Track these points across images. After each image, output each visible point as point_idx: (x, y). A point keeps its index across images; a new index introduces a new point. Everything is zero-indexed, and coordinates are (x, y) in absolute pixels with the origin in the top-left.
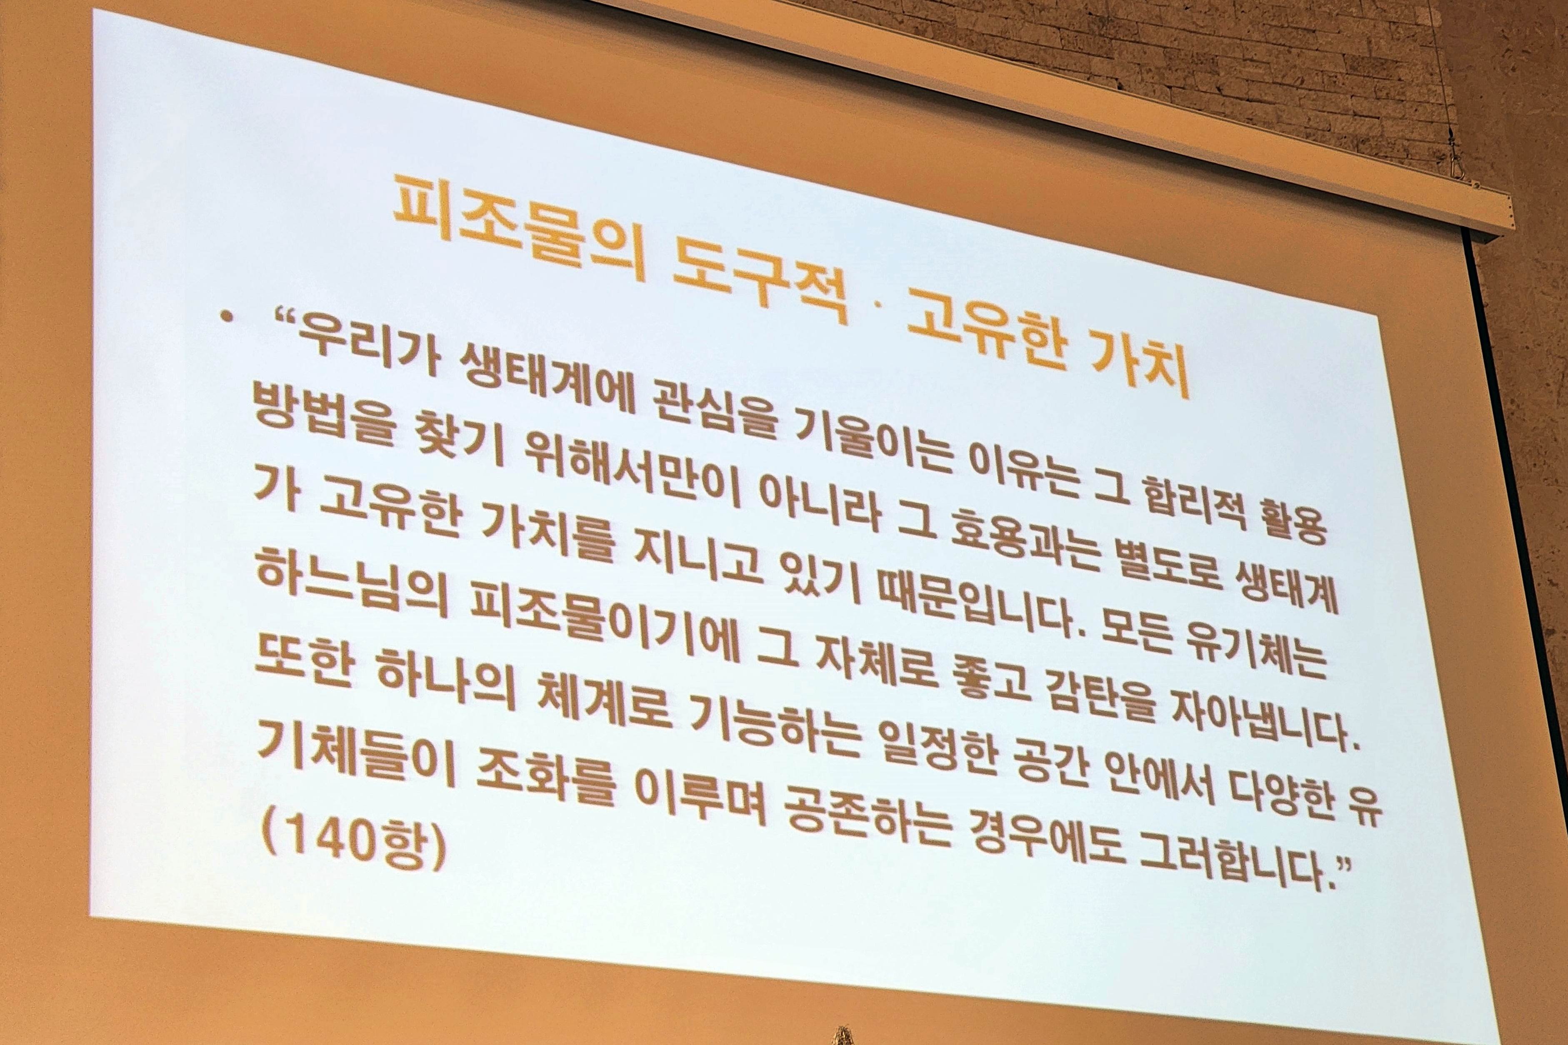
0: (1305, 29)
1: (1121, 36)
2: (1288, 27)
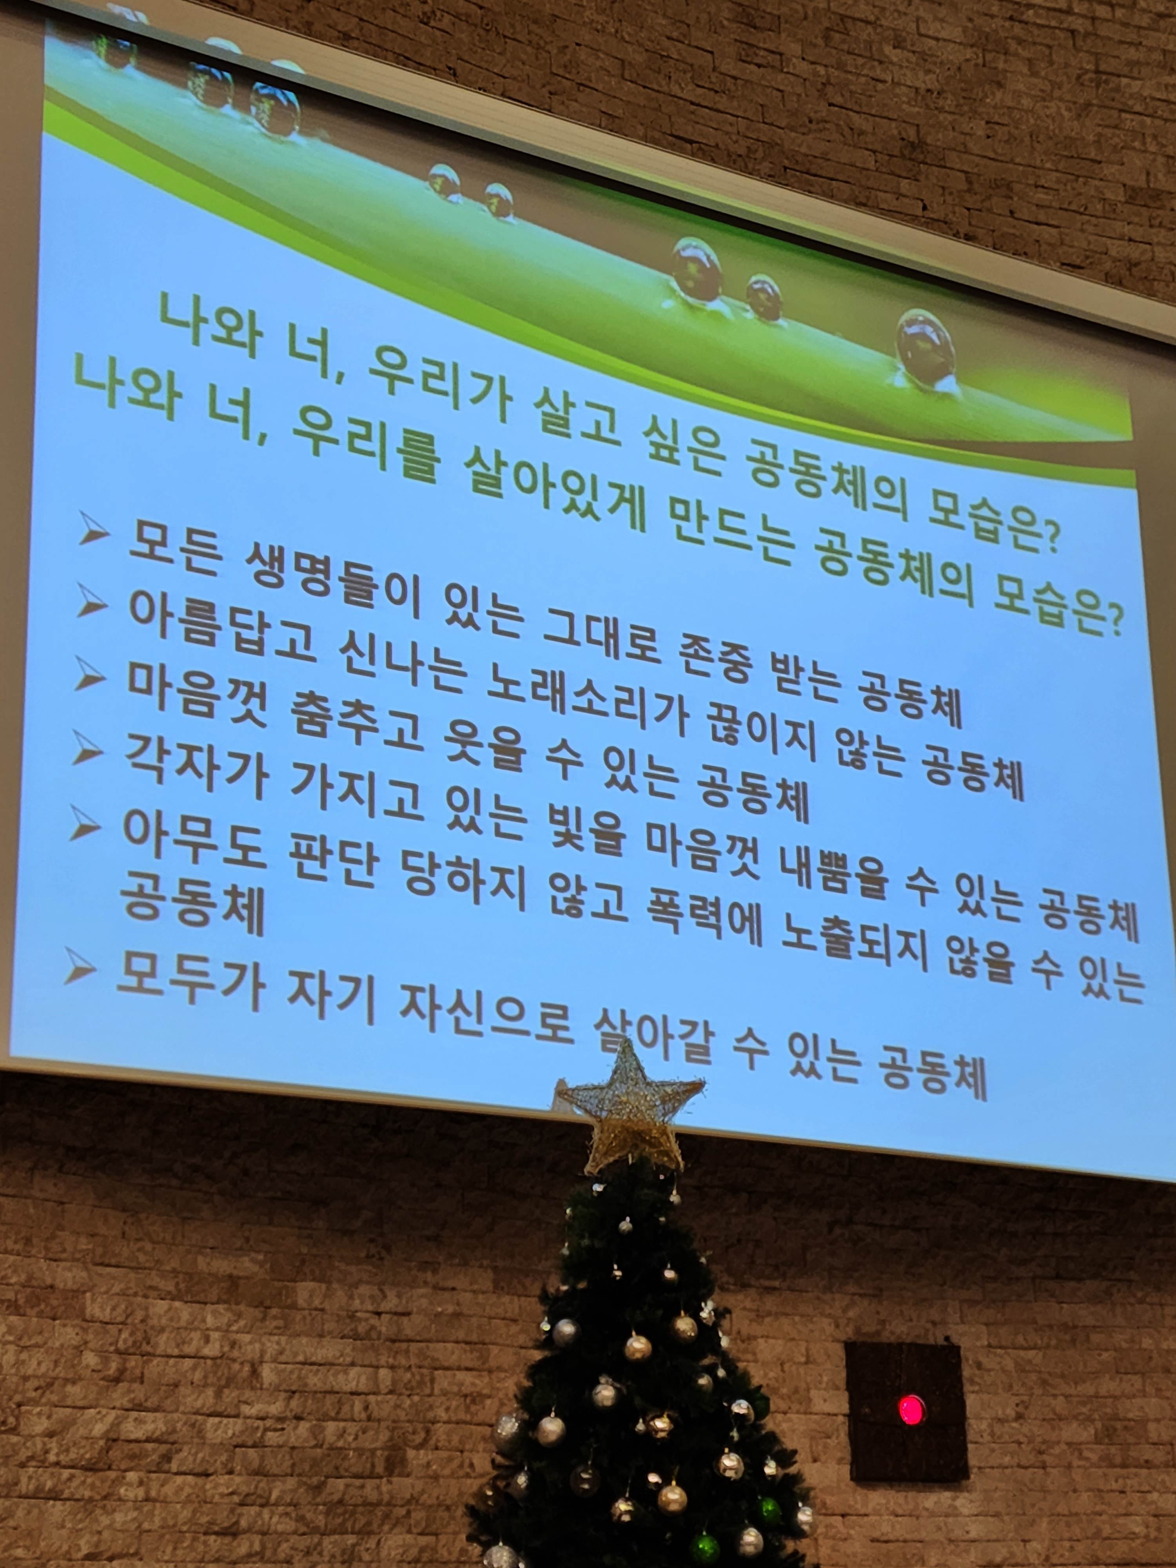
0: (1092, 160)
1: (928, 161)
2: (1078, 157)
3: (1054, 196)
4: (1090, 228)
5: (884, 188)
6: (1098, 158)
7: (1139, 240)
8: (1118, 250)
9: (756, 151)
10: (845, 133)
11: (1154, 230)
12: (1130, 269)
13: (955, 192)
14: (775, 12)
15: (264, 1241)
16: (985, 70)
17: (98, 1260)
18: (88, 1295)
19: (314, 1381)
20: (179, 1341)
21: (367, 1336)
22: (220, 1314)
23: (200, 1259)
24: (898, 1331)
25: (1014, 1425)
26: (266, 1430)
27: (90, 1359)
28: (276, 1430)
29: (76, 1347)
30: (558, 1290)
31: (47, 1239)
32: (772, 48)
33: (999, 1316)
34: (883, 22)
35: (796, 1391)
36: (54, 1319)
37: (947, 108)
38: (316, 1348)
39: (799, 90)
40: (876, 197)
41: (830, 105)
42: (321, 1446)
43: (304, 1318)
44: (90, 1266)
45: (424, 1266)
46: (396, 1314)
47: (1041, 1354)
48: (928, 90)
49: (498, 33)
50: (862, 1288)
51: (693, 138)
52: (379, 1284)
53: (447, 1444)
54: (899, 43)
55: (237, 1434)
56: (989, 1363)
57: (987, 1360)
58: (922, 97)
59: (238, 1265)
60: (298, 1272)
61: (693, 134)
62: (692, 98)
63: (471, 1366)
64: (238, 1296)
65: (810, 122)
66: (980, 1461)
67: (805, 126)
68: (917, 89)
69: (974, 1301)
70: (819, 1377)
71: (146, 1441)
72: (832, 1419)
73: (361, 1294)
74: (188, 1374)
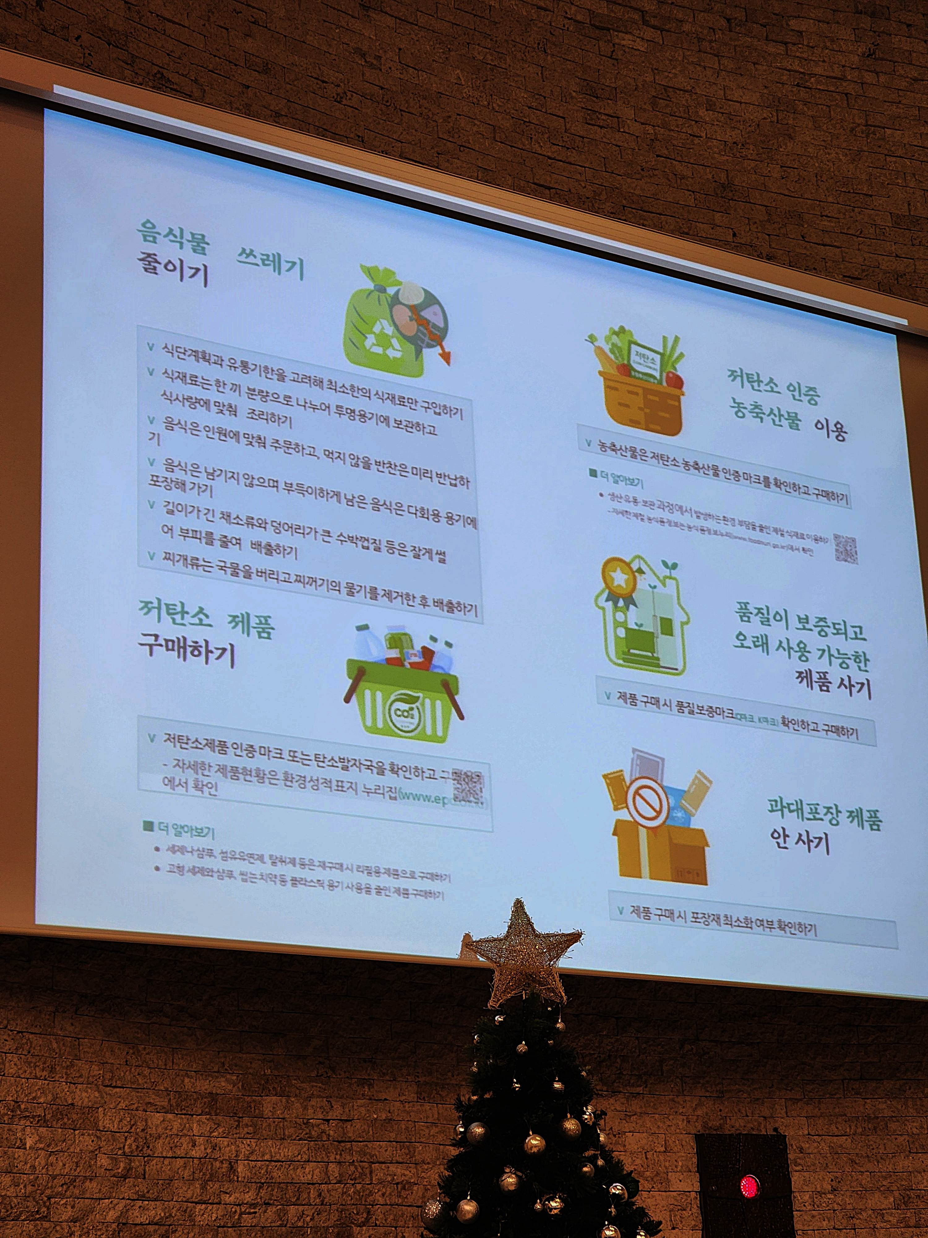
0: (864, 194)
1: (736, 198)
2: (854, 193)
3: (835, 223)
4: (865, 248)
5: (702, 220)
6: (870, 193)
7: (903, 256)
8: (887, 264)
9: (601, 193)
10: (670, 178)
11: (914, 249)
12: (897, 279)
13: (758, 222)
14: (613, 85)
15: (236, 1066)
16: (779, 126)
17: (107, 1082)
18: (100, 1109)
19: (278, 1175)
20: (173, 1145)
21: (319, 1138)
22: (203, 1123)
23: (187, 1080)
24: (737, 1125)
25: (829, 1196)
26: (241, 1214)
27: (104, 1161)
28: (250, 1213)
29: (92, 1152)
30: (469, 1098)
31: (67, 1067)
32: (611, 112)
33: (817, 1109)
34: (698, 91)
35: (658, 1174)
36: (74, 1130)
37: (749, 157)
38: (279, 1149)
39: (633, 145)
40: (696, 228)
41: (658, 156)
42: (286, 1226)
43: (269, 1125)
44: (101, 1087)
45: (362, 1083)
46: (341, 1120)
47: (849, 1140)
48: (734, 143)
49: (396, 107)
50: (708, 1091)
51: (551, 185)
52: (327, 1097)
53: (384, 1222)
54: (710, 107)
55: (219, 1217)
56: (809, 1148)
57: (807, 1146)
58: (730, 148)
59: (217, 1084)
60: (263, 1089)
61: (550, 182)
62: (549, 154)
63: (401, 1160)
64: (217, 1109)
65: (643, 170)
66: (803, 1225)
67: (638, 174)
68: (725, 142)
69: (796, 1099)
70: (675, 1163)
71: (149, 1224)
72: (686, 1195)
73: (313, 1106)
74: (180, 1171)
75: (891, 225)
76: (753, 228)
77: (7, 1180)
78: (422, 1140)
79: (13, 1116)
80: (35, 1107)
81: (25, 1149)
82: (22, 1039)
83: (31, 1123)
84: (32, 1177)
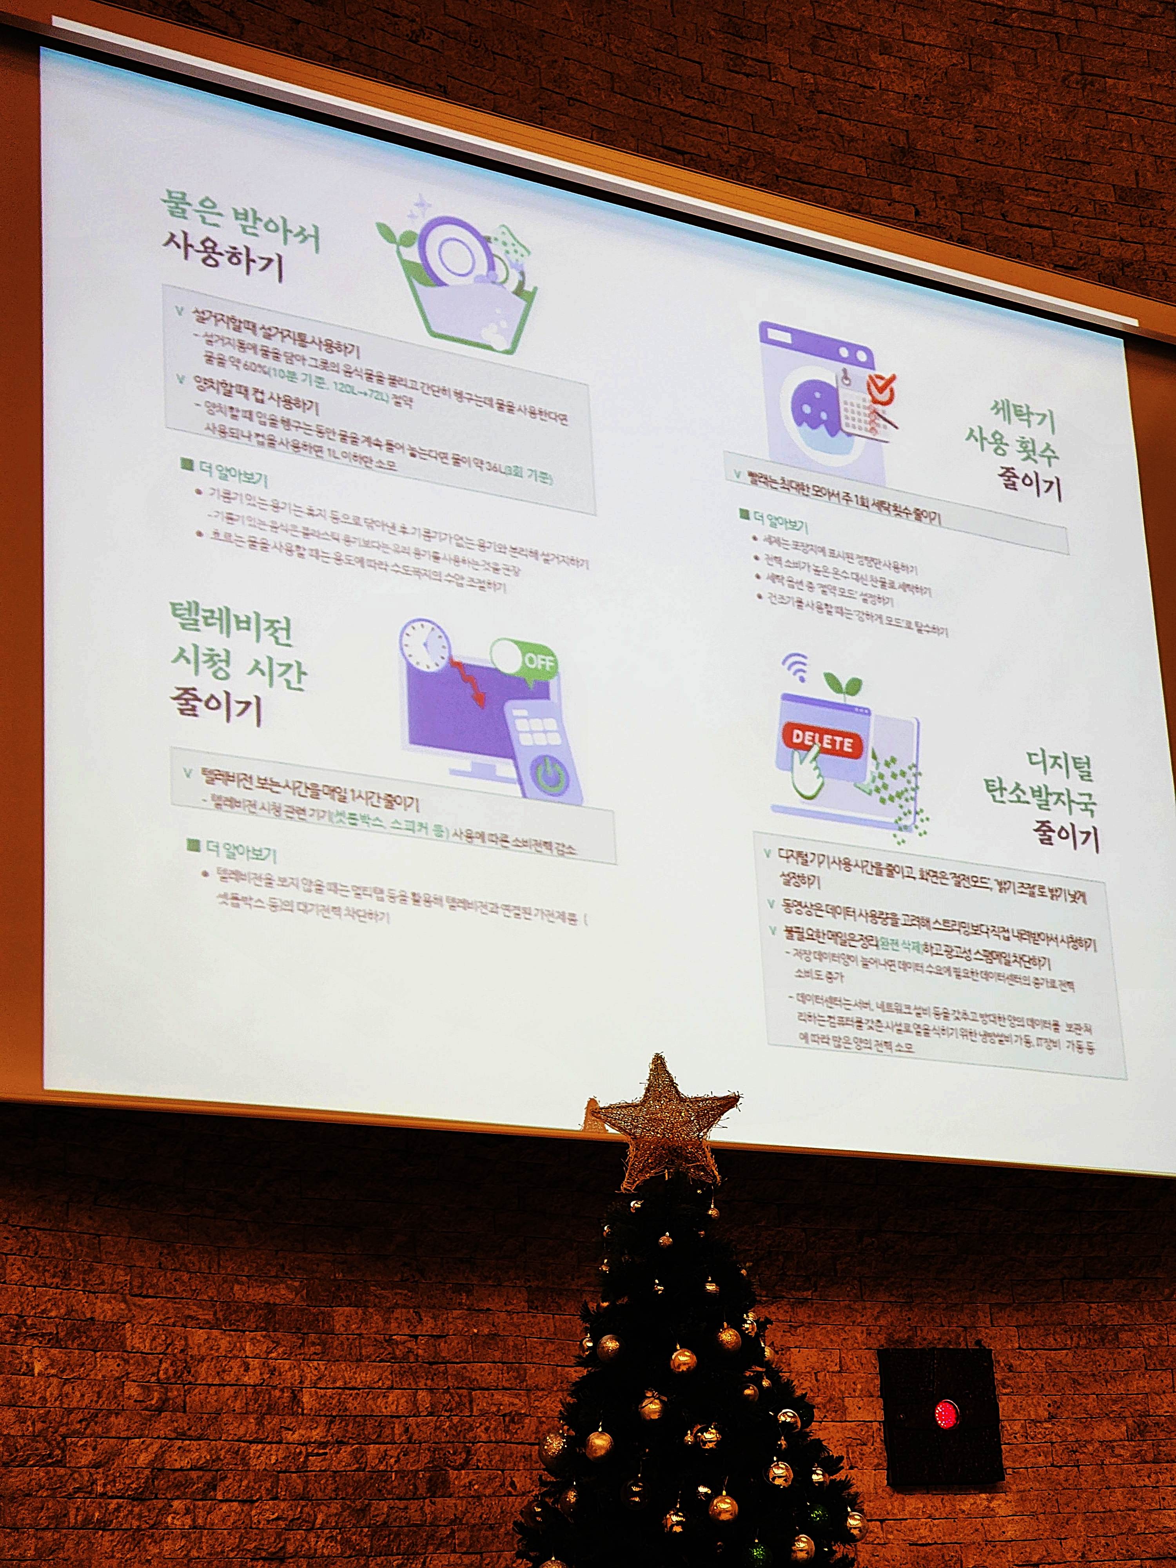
0: (1081, 162)
1: (918, 166)
2: (1067, 159)
3: (1044, 198)
4: (1082, 229)
5: (877, 194)
6: (1087, 160)
7: (1130, 239)
8: (1111, 250)
9: (748, 160)
10: (835, 140)
11: (1143, 231)
12: (1122, 269)
13: (946, 195)
14: (763, 22)
15: (298, 1269)
16: (972, 74)
17: (136, 1291)
18: (128, 1325)
19: (353, 1405)
20: (220, 1370)
21: (405, 1358)
22: (259, 1341)
23: (236, 1287)
24: (930, 1337)
25: (1046, 1425)
26: (308, 1455)
27: (133, 1390)
28: (318, 1455)
29: (118, 1378)
30: (598, 1305)
31: (85, 1272)
32: (760, 57)
33: (1030, 1317)
34: (869, 30)
35: (831, 1400)
36: (95, 1352)
37: (935, 114)
38: (355, 1373)
39: (788, 97)
40: (869, 202)
41: (820, 112)
42: (364, 1470)
43: (342, 1343)
44: (128, 1297)
45: (459, 1288)
46: (433, 1336)
47: (1070, 1355)
48: (916, 96)
49: (487, 50)
50: (892, 1295)
51: (684, 149)
52: (414, 1307)
53: (487, 1463)
54: (885, 51)
55: (280, 1460)
56: (1020, 1365)
57: (1018, 1362)
58: (911, 101)
59: (275, 1293)
60: (334, 1298)
61: (684, 146)
62: (682, 109)
63: (507, 1385)
64: (275, 1323)
65: (800, 130)
66: (1014, 1462)
67: (796, 135)
68: (905, 94)
69: (1003, 1304)
70: (853, 1386)
71: (191, 1469)
72: (867, 1426)
73: (397, 1318)
74: (229, 1402)
75: (1113, 200)
76: (941, 203)
77: (9, 1415)
78: (534, 1360)
79: (17, 1334)
80: (44, 1323)
81: (33, 1375)
82: (26, 1235)
83: (40, 1342)
84: (41, 1412)
